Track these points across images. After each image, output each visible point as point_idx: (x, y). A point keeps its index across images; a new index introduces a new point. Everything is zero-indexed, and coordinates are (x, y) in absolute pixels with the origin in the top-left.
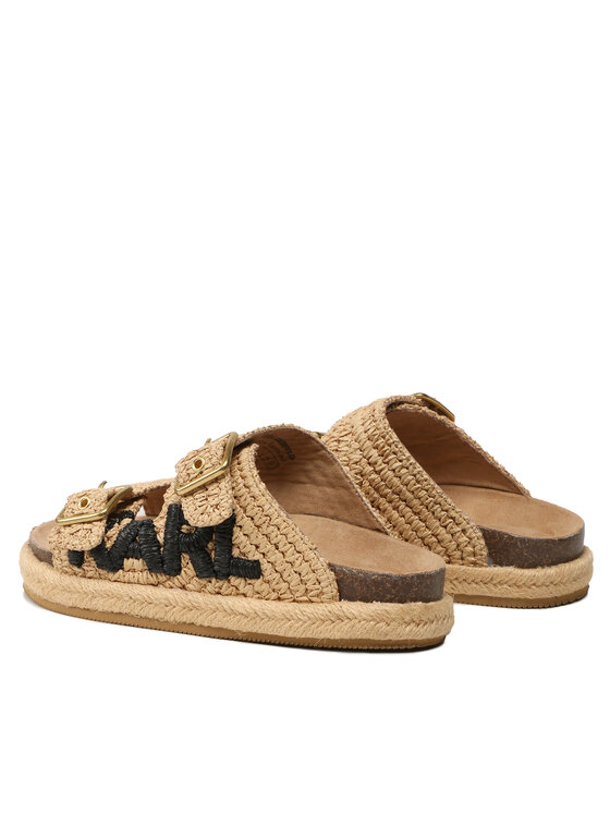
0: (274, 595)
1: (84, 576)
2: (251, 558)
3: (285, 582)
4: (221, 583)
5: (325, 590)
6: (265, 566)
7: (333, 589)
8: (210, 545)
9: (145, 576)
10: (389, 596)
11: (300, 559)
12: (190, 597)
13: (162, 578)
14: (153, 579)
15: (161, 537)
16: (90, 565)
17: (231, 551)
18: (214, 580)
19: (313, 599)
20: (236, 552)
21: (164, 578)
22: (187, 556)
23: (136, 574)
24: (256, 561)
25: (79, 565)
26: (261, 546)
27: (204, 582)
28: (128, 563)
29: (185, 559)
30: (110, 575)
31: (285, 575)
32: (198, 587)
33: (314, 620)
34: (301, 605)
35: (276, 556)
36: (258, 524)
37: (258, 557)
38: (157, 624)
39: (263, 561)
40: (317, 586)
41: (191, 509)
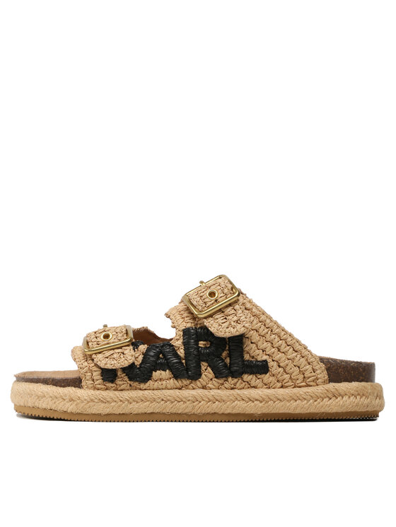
0: (279, 385)
1: (116, 390)
2: (259, 359)
3: (287, 374)
4: (236, 380)
5: (319, 376)
6: (271, 364)
7: (324, 375)
8: (224, 354)
9: (172, 382)
10: (361, 378)
11: (299, 356)
12: (213, 393)
13: (186, 382)
14: (178, 383)
15: (181, 352)
16: (123, 381)
17: (242, 357)
18: (230, 379)
19: (311, 383)
20: (247, 357)
21: (188, 382)
22: (205, 364)
23: (164, 382)
24: (264, 361)
25: (112, 381)
26: (267, 350)
27: (221, 381)
28: (156, 374)
29: (204, 365)
30: (142, 386)
31: (288, 369)
32: (217, 385)
33: (316, 398)
34: (302, 389)
35: (278, 356)
36: (262, 334)
37: (265, 357)
38: (186, 418)
39: (269, 360)
40: (313, 374)
41: (216, 325)
